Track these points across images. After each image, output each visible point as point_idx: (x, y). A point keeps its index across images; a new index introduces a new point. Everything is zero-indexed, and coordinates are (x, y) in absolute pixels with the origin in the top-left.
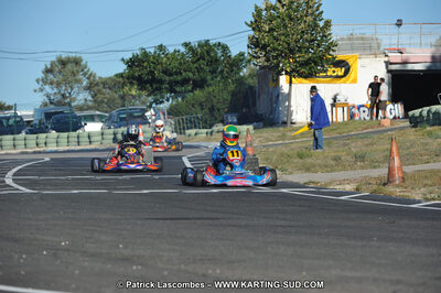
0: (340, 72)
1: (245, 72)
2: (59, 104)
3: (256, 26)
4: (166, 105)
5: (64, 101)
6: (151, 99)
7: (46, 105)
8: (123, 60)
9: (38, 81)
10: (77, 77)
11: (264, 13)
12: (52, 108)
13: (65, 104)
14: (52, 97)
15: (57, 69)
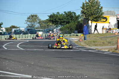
0: (105, 20)
1: (80, 20)
3: (83, 8)
4: (59, 28)
5: (32, 26)
6: (55, 26)
7: (27, 27)
8: (48, 16)
9: (26, 21)
10: (36, 20)
11: (85, 4)
12: (29, 28)
13: (32, 27)
14: (29, 25)
15: (31, 18)
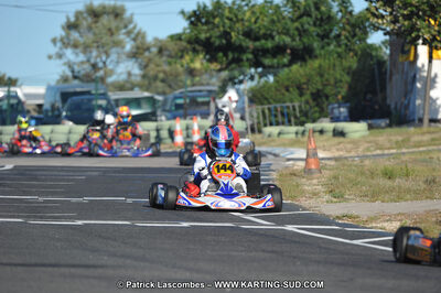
2: (87, 79)
4: (247, 85)
5: (93, 75)
6: (225, 74)
7: (65, 79)
8: (183, 13)
9: (54, 41)
10: (116, 38)
12: (76, 86)
14: (76, 68)
15: (85, 24)
